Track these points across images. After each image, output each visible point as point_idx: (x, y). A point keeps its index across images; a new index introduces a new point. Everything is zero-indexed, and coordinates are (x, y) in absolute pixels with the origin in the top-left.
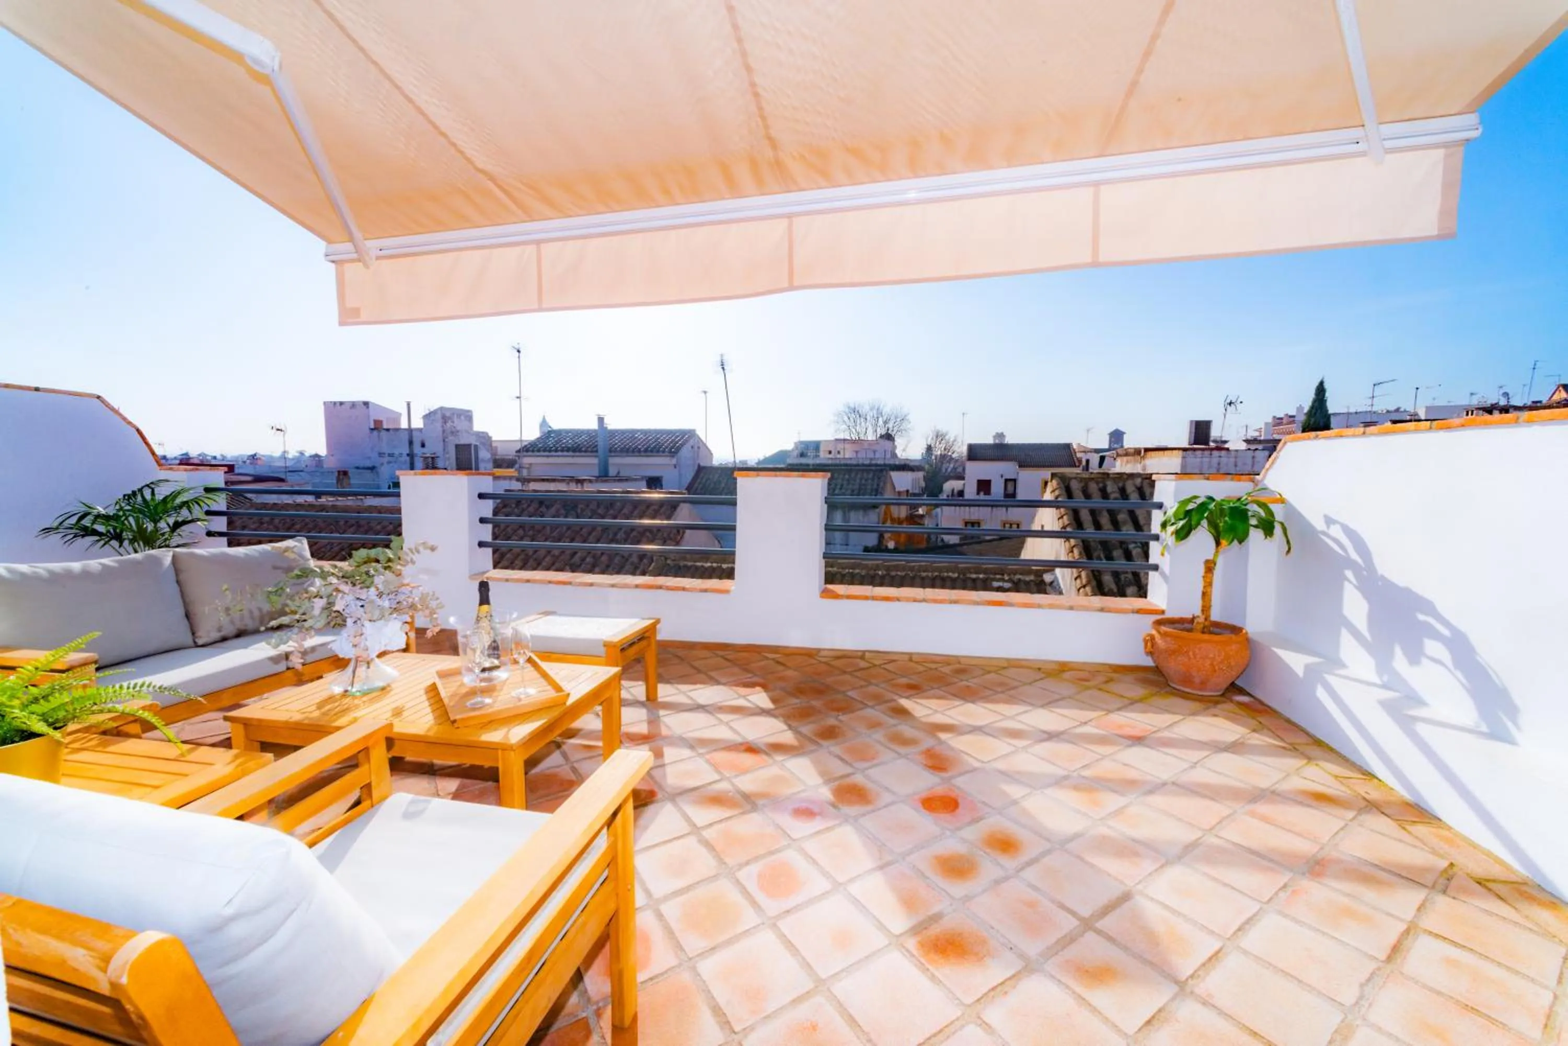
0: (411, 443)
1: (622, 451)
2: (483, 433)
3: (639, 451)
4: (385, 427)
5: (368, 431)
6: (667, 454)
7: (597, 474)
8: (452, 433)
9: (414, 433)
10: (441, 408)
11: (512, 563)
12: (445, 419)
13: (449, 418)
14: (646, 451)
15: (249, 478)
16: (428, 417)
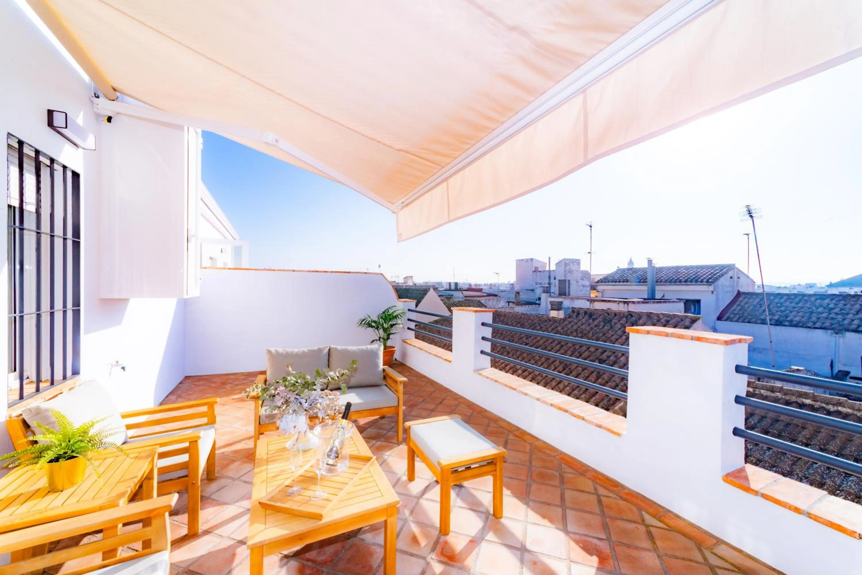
0: (550, 278)
1: (666, 281)
2: (585, 271)
3: (680, 281)
4: (539, 270)
5: (532, 272)
6: (704, 283)
7: (646, 297)
8: (569, 272)
9: (552, 273)
10: (564, 259)
11: (566, 352)
12: (566, 265)
13: (568, 264)
14: (686, 281)
15: (485, 294)
16: (557, 264)
